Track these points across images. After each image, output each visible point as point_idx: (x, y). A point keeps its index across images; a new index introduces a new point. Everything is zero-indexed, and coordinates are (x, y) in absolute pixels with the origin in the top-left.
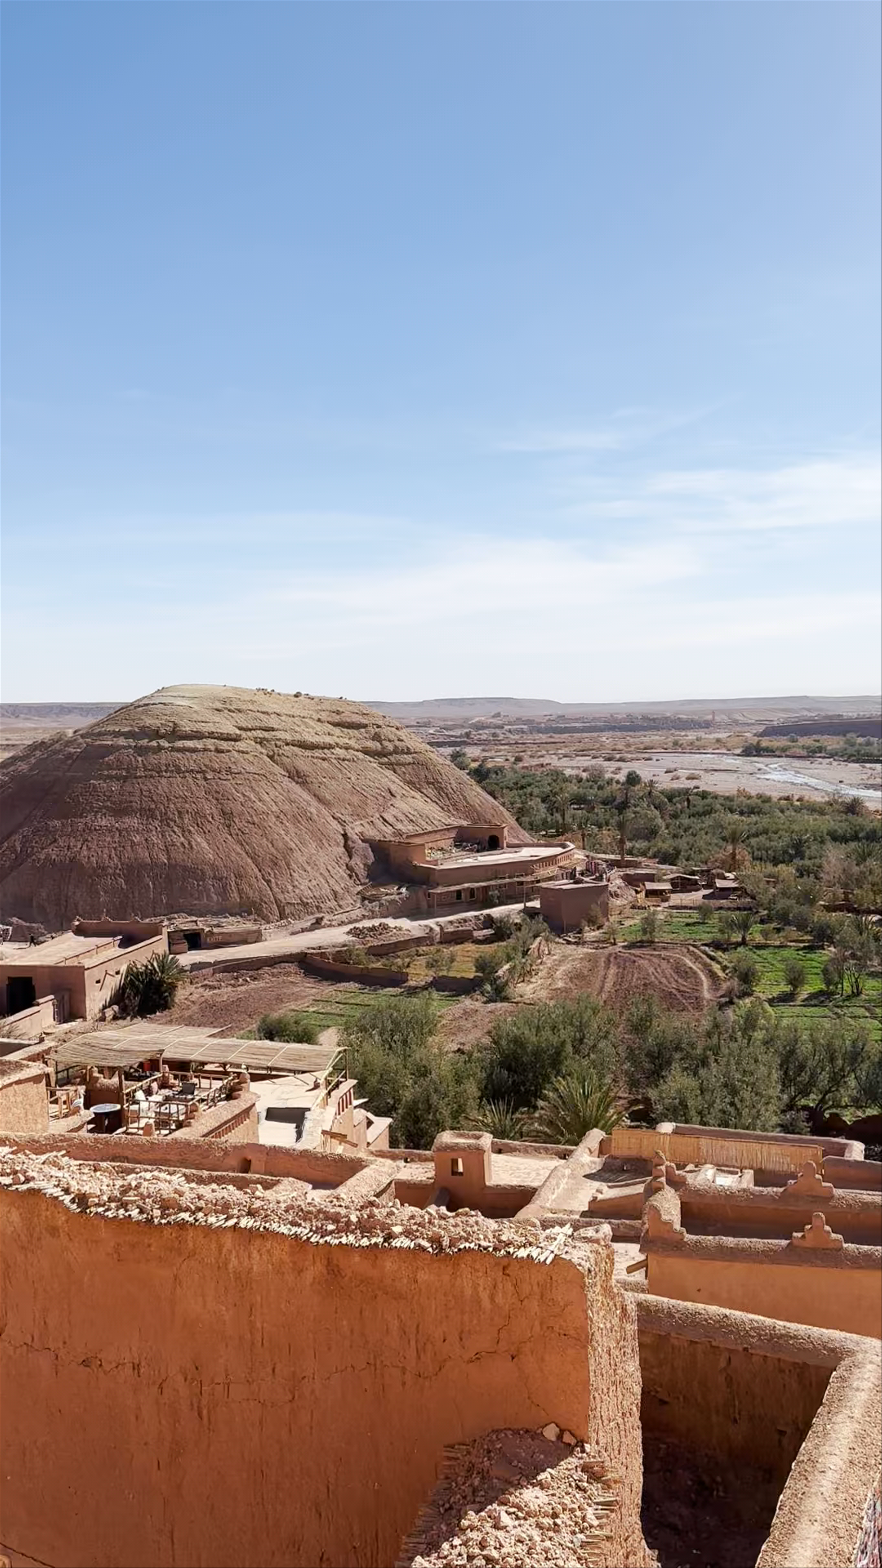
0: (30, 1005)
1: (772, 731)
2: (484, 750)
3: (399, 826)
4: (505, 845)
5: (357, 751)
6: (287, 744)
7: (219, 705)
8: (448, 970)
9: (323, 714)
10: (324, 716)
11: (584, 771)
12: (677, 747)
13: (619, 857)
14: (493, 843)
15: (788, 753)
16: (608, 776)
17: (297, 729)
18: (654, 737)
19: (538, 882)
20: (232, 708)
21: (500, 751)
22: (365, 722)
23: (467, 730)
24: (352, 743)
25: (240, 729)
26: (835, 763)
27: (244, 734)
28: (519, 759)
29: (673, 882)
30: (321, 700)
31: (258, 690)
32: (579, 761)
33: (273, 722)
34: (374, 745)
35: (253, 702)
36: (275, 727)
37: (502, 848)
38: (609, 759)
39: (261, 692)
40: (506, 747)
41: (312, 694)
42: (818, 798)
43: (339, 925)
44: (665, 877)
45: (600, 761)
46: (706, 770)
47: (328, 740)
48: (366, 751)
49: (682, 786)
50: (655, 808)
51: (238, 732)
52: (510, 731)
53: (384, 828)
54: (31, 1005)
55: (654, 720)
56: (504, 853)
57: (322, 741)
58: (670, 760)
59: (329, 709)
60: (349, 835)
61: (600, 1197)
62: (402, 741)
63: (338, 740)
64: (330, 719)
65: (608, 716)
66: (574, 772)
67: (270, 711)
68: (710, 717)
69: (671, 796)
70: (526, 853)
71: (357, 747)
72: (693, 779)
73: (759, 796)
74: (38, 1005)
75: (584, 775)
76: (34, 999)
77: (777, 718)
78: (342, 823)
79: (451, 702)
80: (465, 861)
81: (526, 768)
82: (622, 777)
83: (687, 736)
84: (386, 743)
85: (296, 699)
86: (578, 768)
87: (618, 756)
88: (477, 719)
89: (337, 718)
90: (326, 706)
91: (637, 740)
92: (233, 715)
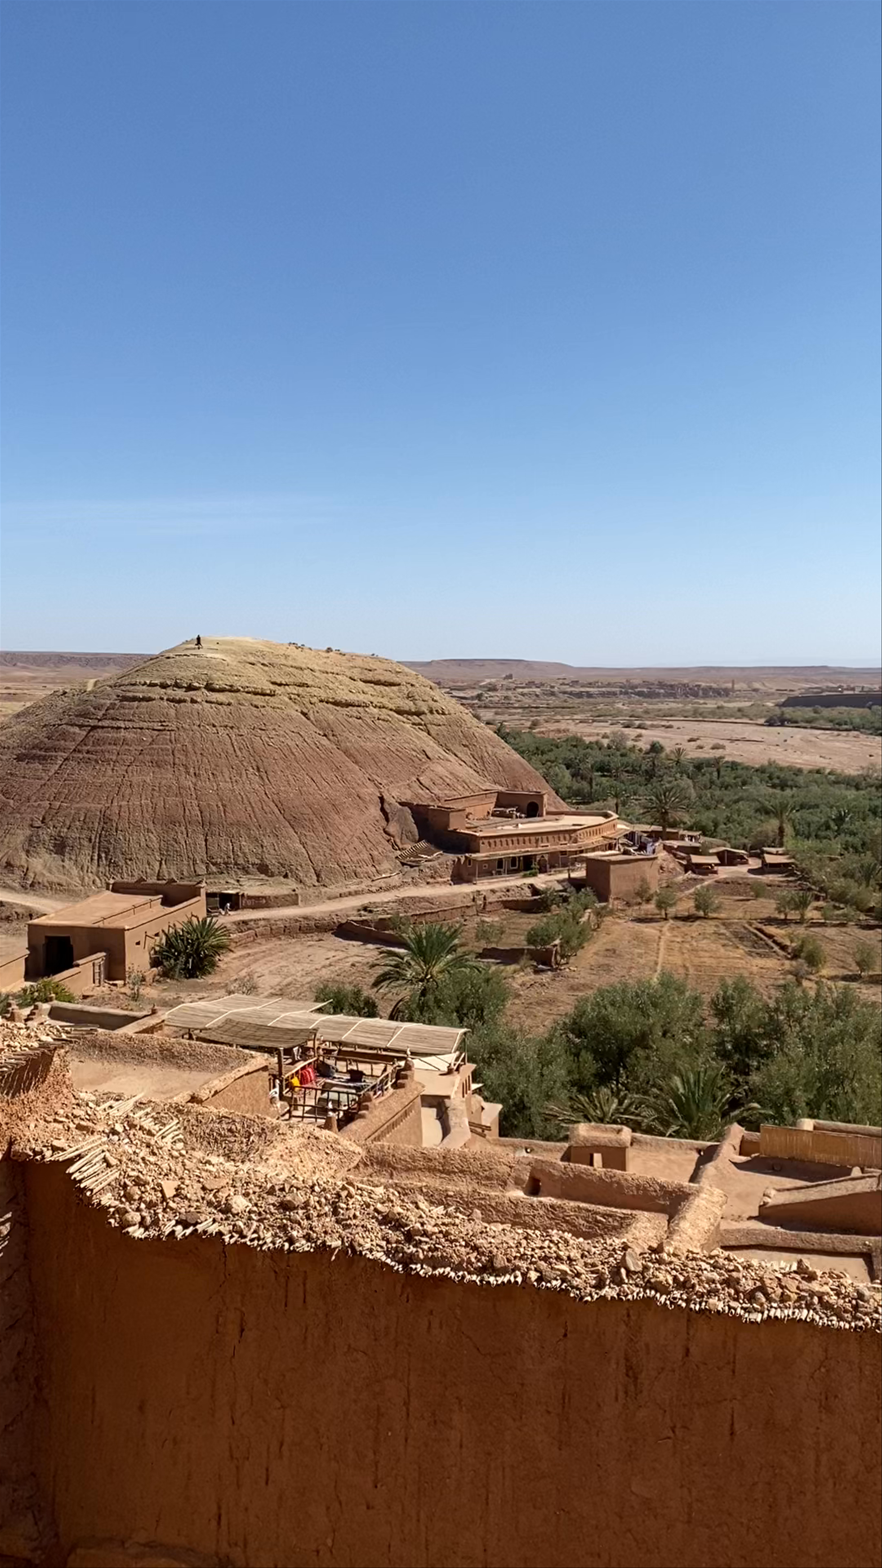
0: (70, 965)
1: (793, 702)
2: (496, 714)
3: (436, 791)
4: (544, 813)
5: (391, 710)
6: (321, 701)
7: (252, 659)
8: (497, 943)
9: (355, 670)
10: (356, 674)
11: (603, 737)
12: (698, 716)
13: (660, 829)
14: (533, 810)
15: (814, 725)
16: (630, 743)
17: (331, 685)
18: (670, 705)
19: (582, 852)
20: (265, 662)
21: (514, 714)
22: (397, 680)
23: (480, 692)
24: (385, 701)
25: (274, 683)
26: (862, 736)
27: (279, 690)
28: (535, 724)
29: (720, 855)
30: (353, 657)
31: (290, 644)
32: (596, 727)
33: (307, 678)
34: (408, 705)
35: (286, 657)
36: (309, 683)
37: (541, 815)
38: (628, 727)
39: (293, 647)
40: (520, 710)
41: (343, 651)
42: (852, 771)
43: (378, 891)
44: (711, 851)
45: (618, 728)
46: (732, 741)
47: (362, 698)
48: (399, 712)
49: (707, 756)
50: (688, 777)
51: (272, 687)
52: (523, 694)
53: (420, 791)
54: (72, 966)
55: (671, 686)
56: (545, 820)
57: (356, 699)
58: (693, 728)
59: (362, 666)
60: (385, 797)
61: (770, 1202)
62: (436, 701)
63: (372, 699)
64: (363, 677)
65: (624, 681)
66: (593, 739)
67: (304, 666)
68: (729, 685)
69: (699, 766)
70: (567, 822)
71: (391, 706)
72: (718, 748)
73: (790, 768)
74: (78, 965)
75: (605, 742)
76: (73, 961)
77: (799, 688)
78: (378, 786)
79: (460, 662)
80: (506, 828)
81: (542, 732)
82: (644, 745)
83: (705, 704)
84: (420, 703)
85: (327, 655)
86: (598, 735)
87: (637, 723)
88: (488, 681)
89: (370, 676)
90: (359, 662)
91: (656, 707)
92: (266, 668)
